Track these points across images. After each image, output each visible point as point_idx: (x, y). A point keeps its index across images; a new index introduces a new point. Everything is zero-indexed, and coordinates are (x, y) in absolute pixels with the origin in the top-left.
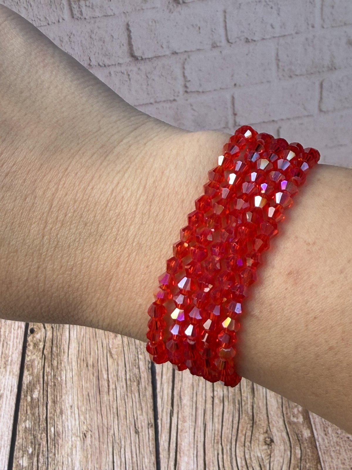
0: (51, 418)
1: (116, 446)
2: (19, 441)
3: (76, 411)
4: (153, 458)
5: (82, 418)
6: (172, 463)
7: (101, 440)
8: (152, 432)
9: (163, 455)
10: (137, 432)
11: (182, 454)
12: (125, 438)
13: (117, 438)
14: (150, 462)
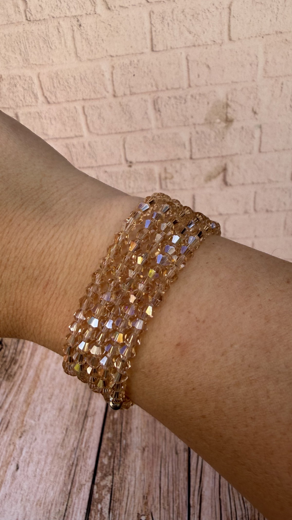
0: (124, 433)
1: (163, 460)
2: (103, 446)
3: (140, 431)
4: (186, 474)
5: (143, 437)
6: (198, 480)
7: (154, 454)
8: (186, 455)
9: (193, 473)
10: (177, 453)
11: (205, 475)
12: (169, 456)
13: (164, 455)
14: (184, 476)
